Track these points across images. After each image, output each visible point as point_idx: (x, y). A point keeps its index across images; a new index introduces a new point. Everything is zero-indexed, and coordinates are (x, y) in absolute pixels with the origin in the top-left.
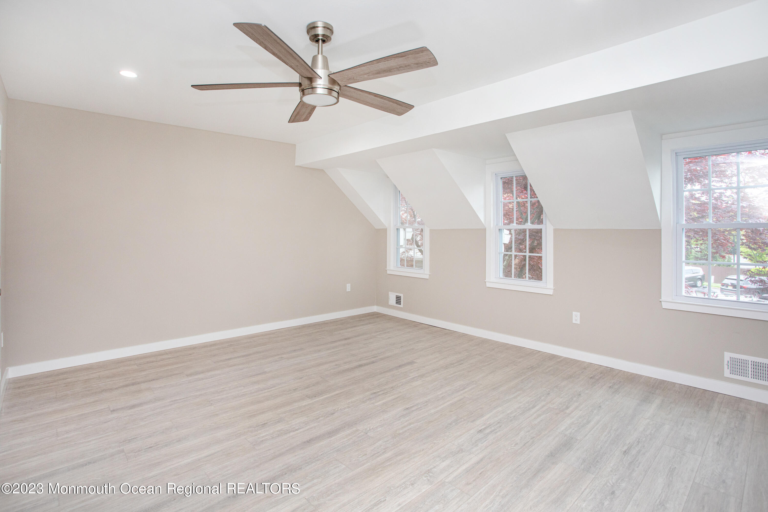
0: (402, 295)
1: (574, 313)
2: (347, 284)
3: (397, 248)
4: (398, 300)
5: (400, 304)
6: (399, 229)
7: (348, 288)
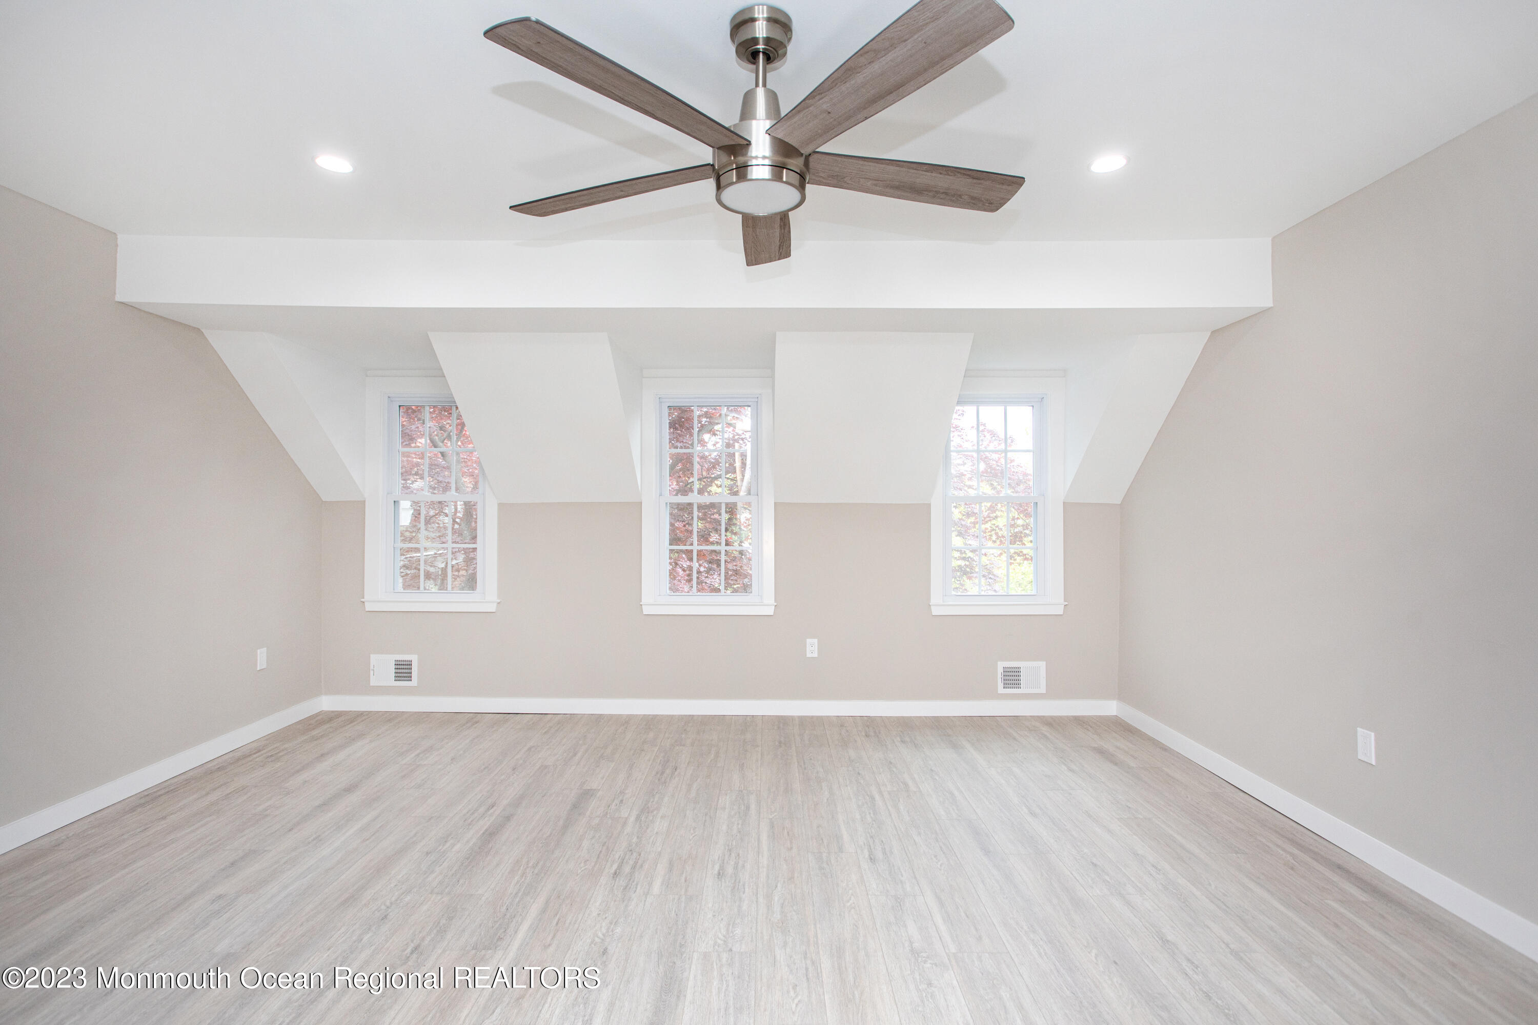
0: (414, 658)
1: (809, 641)
2: (259, 651)
3: (394, 548)
4: (403, 671)
5: (409, 678)
6: (398, 502)
7: (262, 658)
